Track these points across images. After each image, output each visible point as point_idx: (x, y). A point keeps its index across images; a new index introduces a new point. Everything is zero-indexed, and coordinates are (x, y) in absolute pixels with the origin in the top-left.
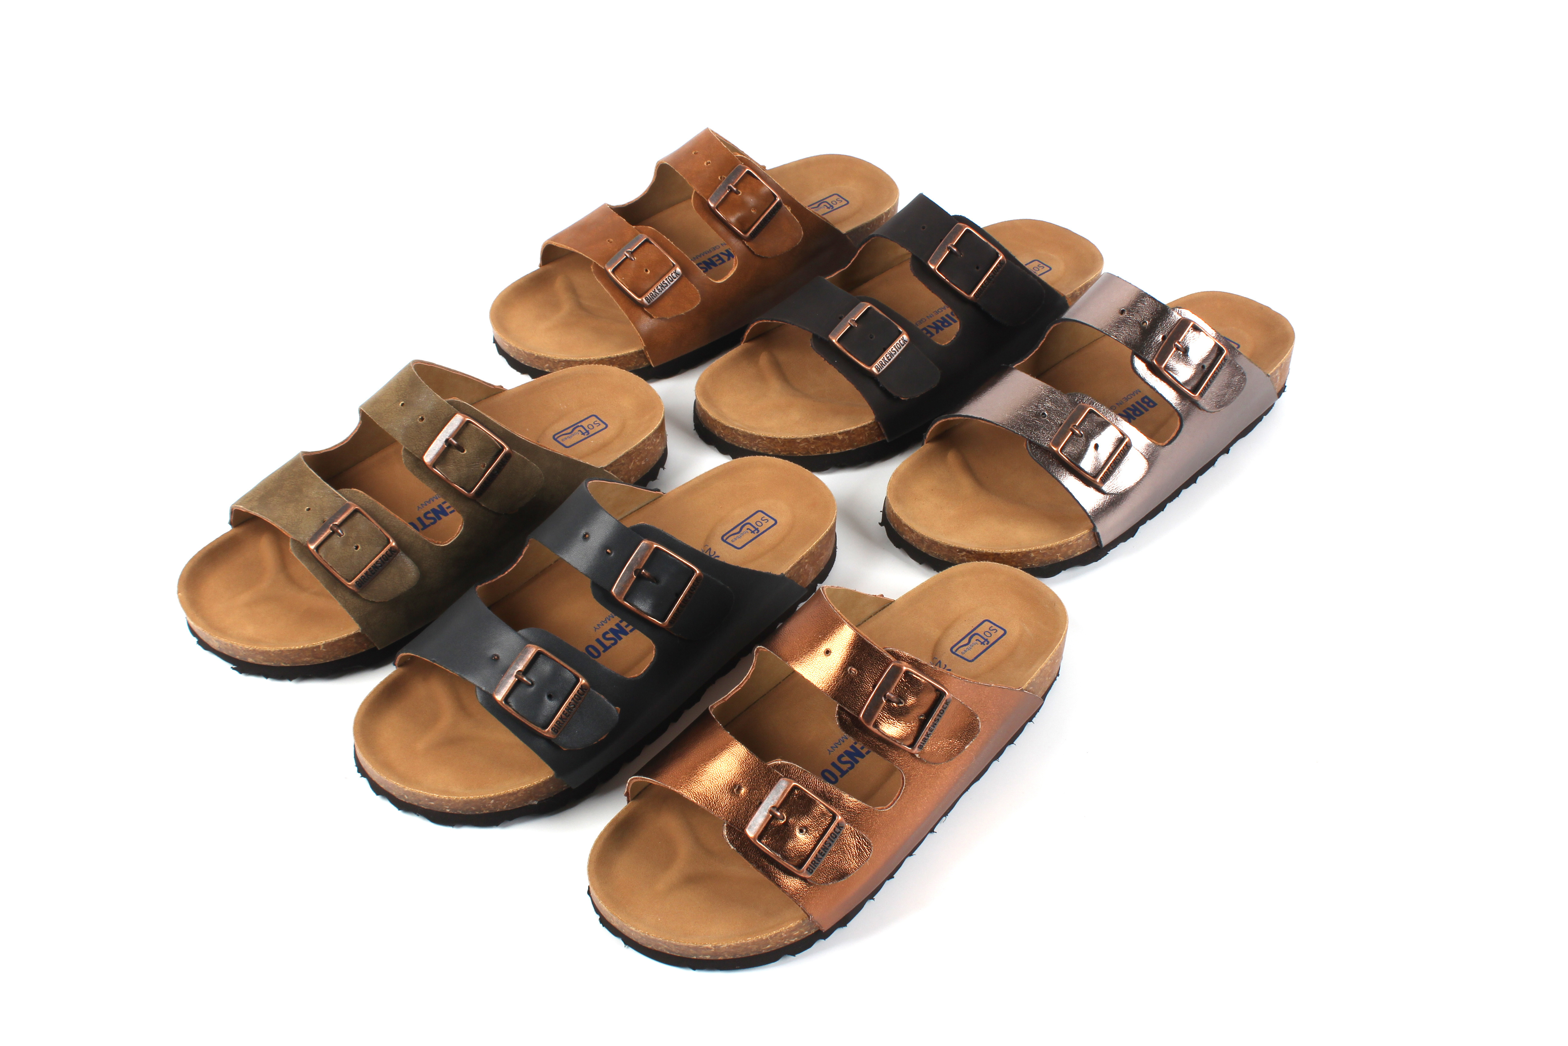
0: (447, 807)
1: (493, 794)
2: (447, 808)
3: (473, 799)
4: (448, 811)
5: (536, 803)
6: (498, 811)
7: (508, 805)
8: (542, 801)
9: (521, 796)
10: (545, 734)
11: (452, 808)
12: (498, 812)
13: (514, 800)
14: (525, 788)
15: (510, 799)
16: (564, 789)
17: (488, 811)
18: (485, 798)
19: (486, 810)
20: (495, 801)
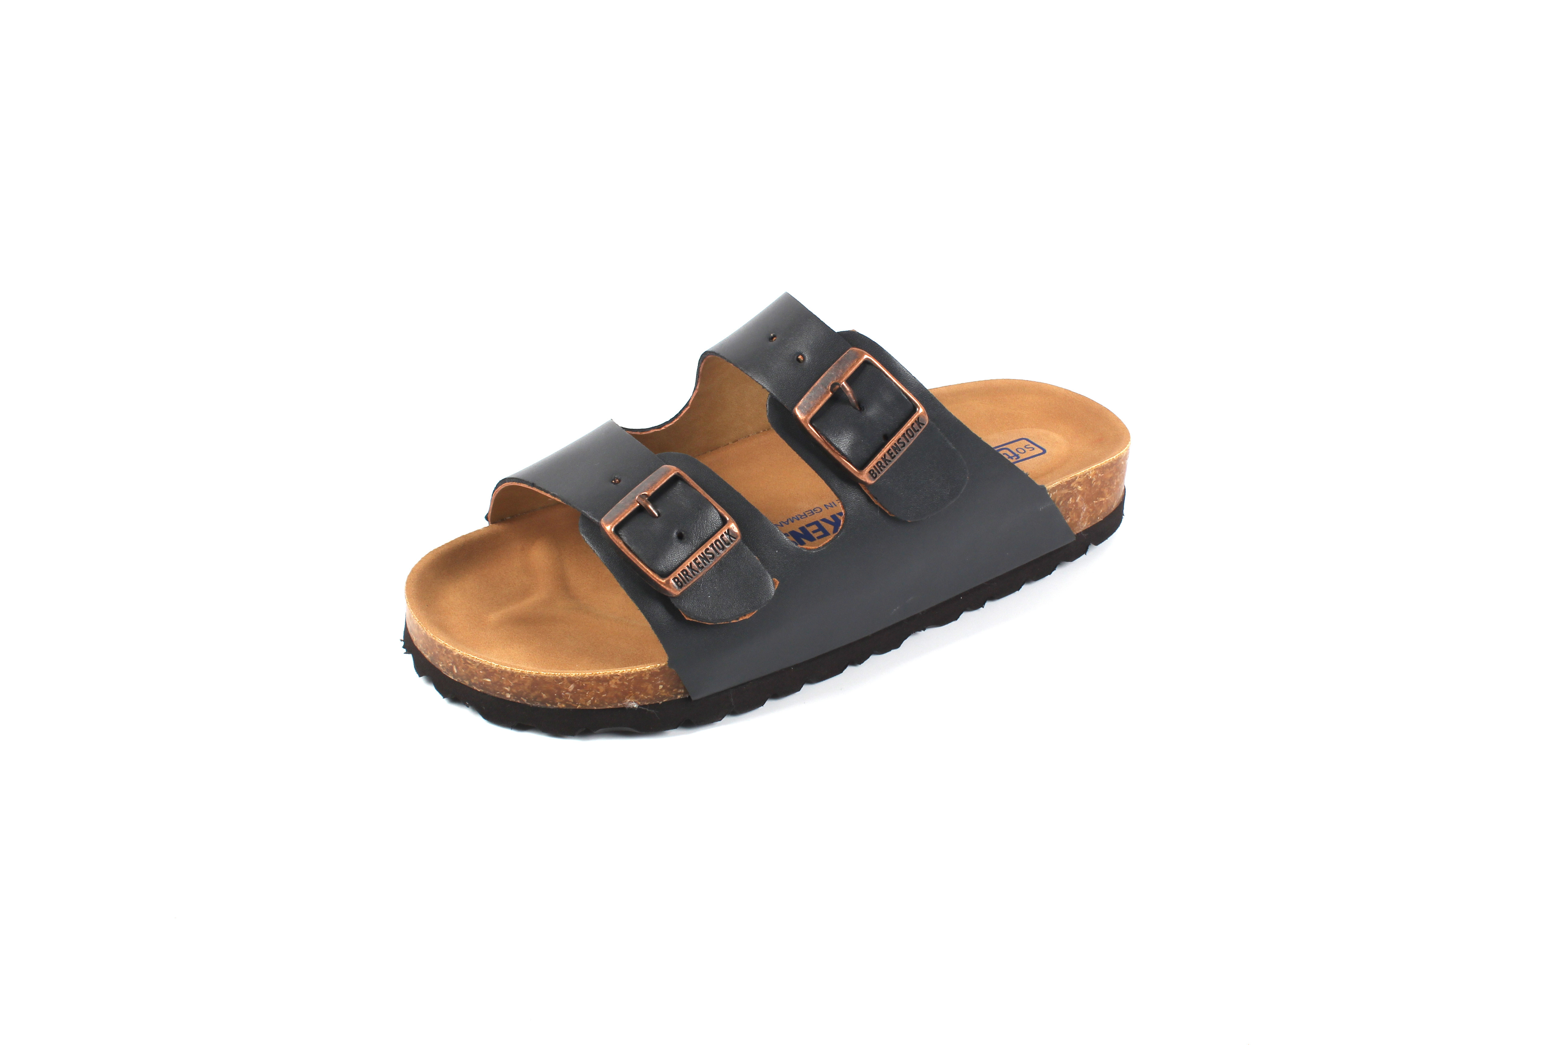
0: (508, 689)
1: (574, 674)
2: (507, 692)
3: (545, 677)
4: (508, 696)
5: (635, 706)
6: (579, 707)
7: (594, 700)
8: (644, 706)
9: (615, 689)
10: (662, 585)
11: (514, 691)
12: (579, 709)
13: (603, 693)
14: (622, 673)
15: (598, 690)
16: (679, 697)
17: (564, 705)
18: (563, 678)
19: (561, 703)
20: (575, 688)
